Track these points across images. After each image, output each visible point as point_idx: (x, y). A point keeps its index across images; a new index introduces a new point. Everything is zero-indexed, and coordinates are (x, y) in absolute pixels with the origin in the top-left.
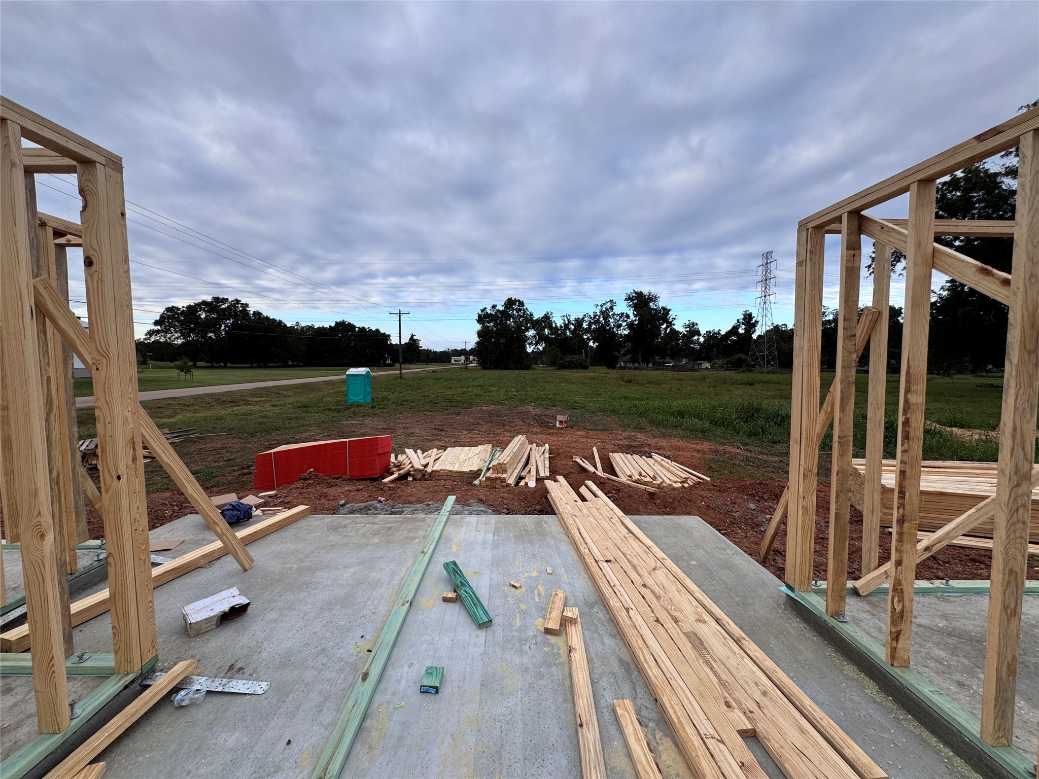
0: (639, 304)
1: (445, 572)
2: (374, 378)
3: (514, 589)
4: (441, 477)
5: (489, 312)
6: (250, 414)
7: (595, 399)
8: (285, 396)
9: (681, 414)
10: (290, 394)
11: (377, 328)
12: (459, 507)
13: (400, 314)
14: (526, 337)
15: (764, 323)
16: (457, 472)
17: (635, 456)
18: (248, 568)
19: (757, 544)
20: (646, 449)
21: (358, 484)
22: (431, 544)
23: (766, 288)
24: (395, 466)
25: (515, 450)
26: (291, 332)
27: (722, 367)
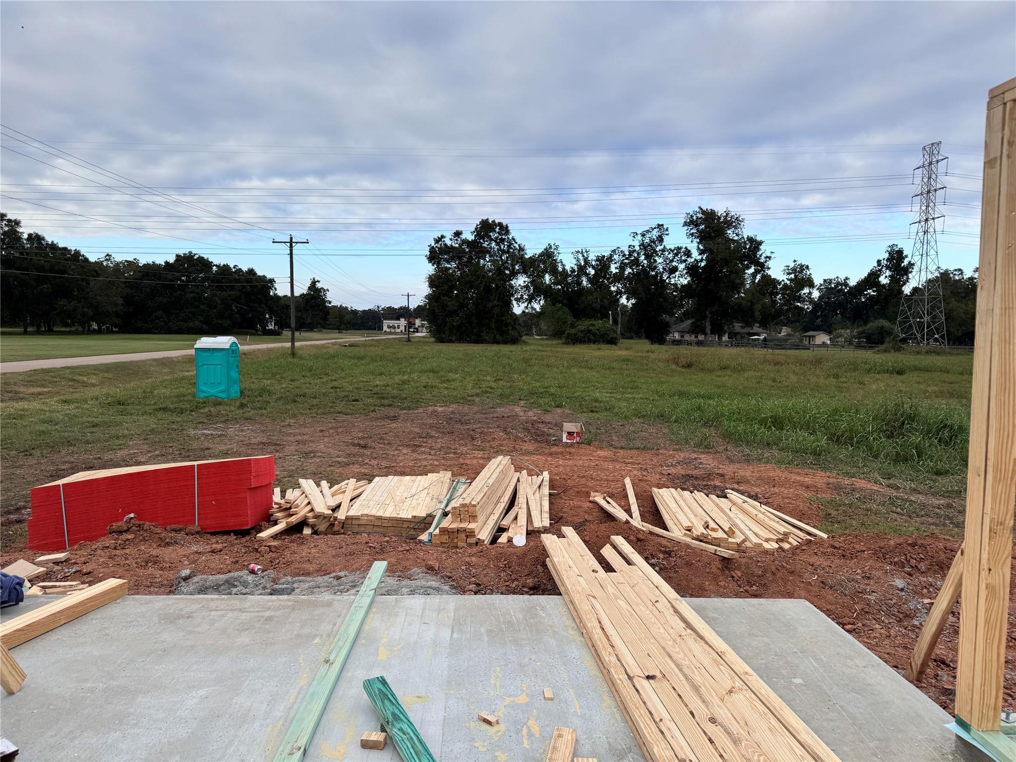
0: (709, 233)
1: (365, 695)
2: (244, 354)
3: (486, 726)
4: (362, 529)
5: (449, 243)
6: (22, 417)
7: (630, 396)
8: (85, 385)
9: (778, 423)
10: (94, 381)
11: (251, 267)
12: (392, 581)
13: (291, 242)
14: (512, 287)
15: (923, 267)
16: (390, 519)
17: (699, 495)
18: (15, 689)
19: (906, 648)
20: (717, 483)
21: (214, 540)
22: (341, 648)
23: (927, 206)
24: (281, 509)
25: (491, 481)
26: (96, 272)
27: (851, 343)
